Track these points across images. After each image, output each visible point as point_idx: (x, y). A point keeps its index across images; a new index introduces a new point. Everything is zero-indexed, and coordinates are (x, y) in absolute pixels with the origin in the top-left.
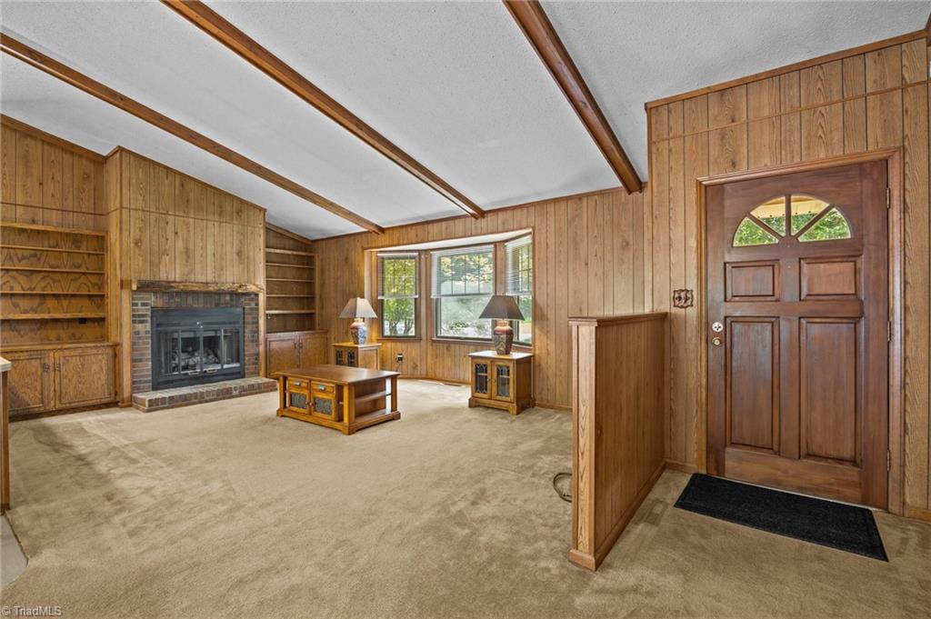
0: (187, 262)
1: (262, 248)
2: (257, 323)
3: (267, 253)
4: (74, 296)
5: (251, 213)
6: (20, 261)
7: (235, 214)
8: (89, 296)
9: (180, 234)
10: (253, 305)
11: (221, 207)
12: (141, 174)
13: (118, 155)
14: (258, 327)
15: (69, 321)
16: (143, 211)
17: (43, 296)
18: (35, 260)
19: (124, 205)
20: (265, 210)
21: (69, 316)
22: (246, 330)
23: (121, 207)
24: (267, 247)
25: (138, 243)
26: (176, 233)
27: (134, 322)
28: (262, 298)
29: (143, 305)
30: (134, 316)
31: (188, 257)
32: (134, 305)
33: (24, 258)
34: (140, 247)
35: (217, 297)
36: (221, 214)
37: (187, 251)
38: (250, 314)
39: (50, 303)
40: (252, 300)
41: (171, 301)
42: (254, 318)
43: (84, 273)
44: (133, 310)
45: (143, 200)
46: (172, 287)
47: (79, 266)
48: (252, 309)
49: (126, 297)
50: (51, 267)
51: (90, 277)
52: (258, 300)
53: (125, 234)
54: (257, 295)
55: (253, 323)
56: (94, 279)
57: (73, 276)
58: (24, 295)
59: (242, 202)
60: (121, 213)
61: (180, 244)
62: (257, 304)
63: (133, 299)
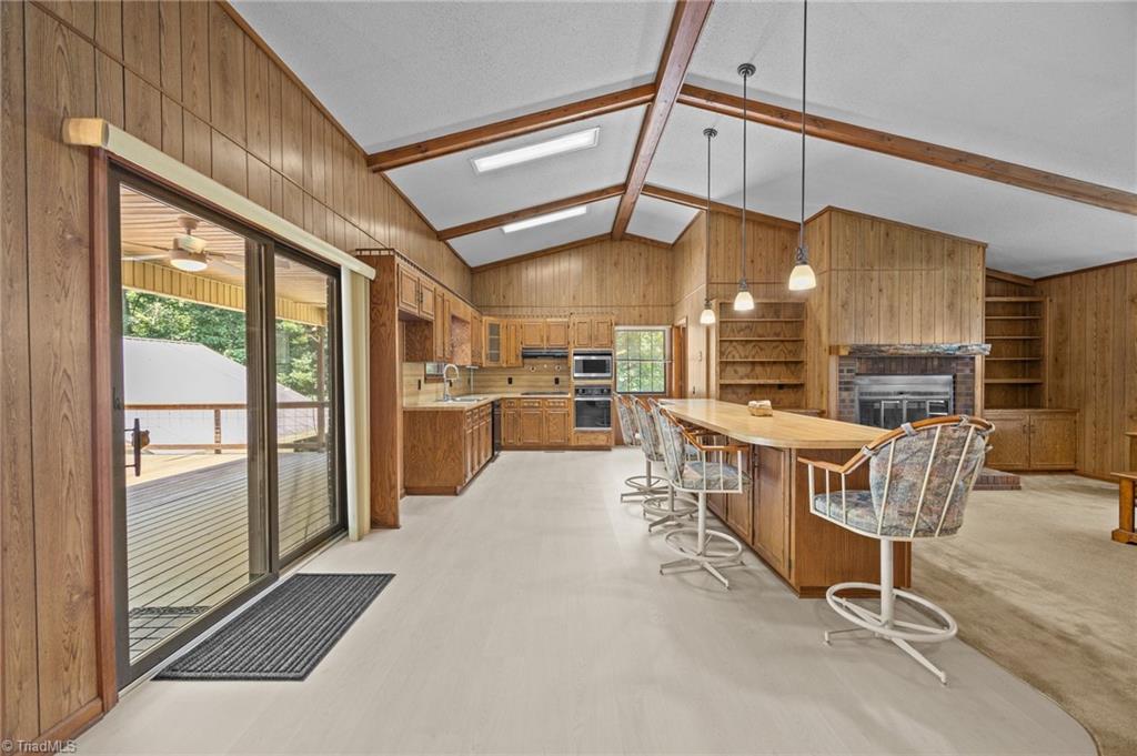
0: (891, 320)
1: (980, 297)
2: (973, 395)
3: (987, 303)
4: (775, 363)
5: (966, 253)
6: (739, 332)
7: (946, 257)
8: (786, 363)
9: (884, 291)
10: (968, 372)
11: (928, 251)
12: (848, 231)
13: (826, 216)
14: (973, 400)
15: (771, 386)
16: (849, 270)
17: (753, 363)
18: (748, 331)
19: (833, 267)
20: (984, 246)
21: (771, 382)
22: (958, 404)
23: (831, 270)
24: (988, 295)
25: (844, 305)
26: (880, 290)
27: (840, 389)
28: (979, 363)
29: (849, 371)
30: (840, 383)
31: (892, 315)
32: (841, 371)
33: (742, 330)
34: (846, 310)
35: (923, 362)
36: (928, 262)
37: (891, 307)
38: (962, 383)
39: (759, 369)
40: (967, 365)
41: (876, 367)
42: (969, 389)
43: (782, 341)
44: (840, 377)
45: (850, 259)
46: (882, 351)
47: (778, 335)
48: (966, 376)
49: (833, 363)
50: (760, 336)
51: (786, 344)
52: (974, 365)
53: (833, 296)
54: (973, 359)
55: (967, 395)
56: (790, 346)
57: (774, 344)
58: (741, 362)
59: (956, 241)
60: (830, 276)
61: (884, 302)
62: (973, 371)
63: (840, 365)
